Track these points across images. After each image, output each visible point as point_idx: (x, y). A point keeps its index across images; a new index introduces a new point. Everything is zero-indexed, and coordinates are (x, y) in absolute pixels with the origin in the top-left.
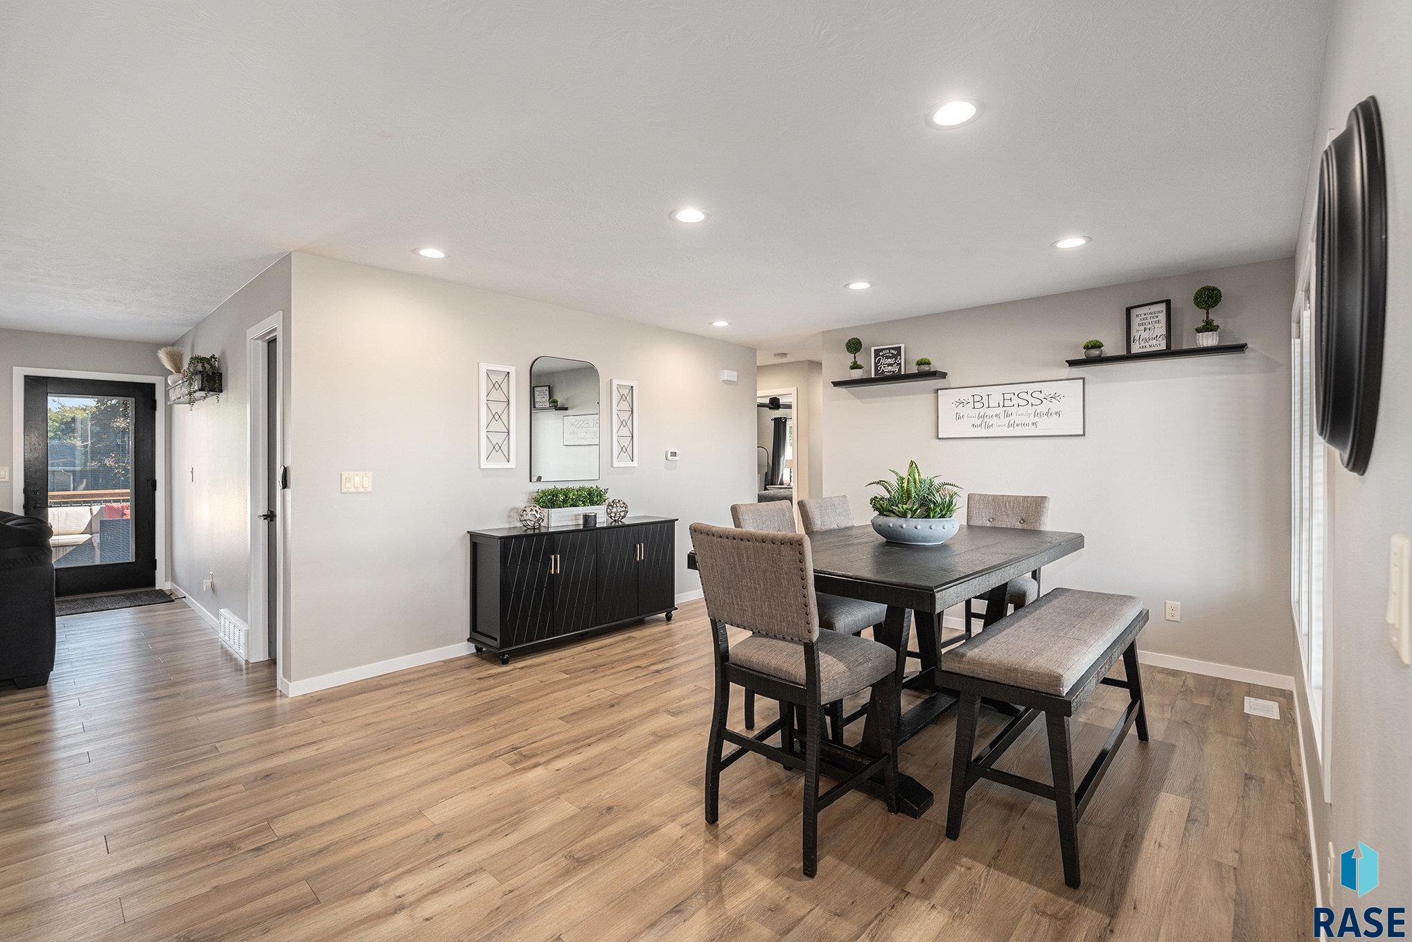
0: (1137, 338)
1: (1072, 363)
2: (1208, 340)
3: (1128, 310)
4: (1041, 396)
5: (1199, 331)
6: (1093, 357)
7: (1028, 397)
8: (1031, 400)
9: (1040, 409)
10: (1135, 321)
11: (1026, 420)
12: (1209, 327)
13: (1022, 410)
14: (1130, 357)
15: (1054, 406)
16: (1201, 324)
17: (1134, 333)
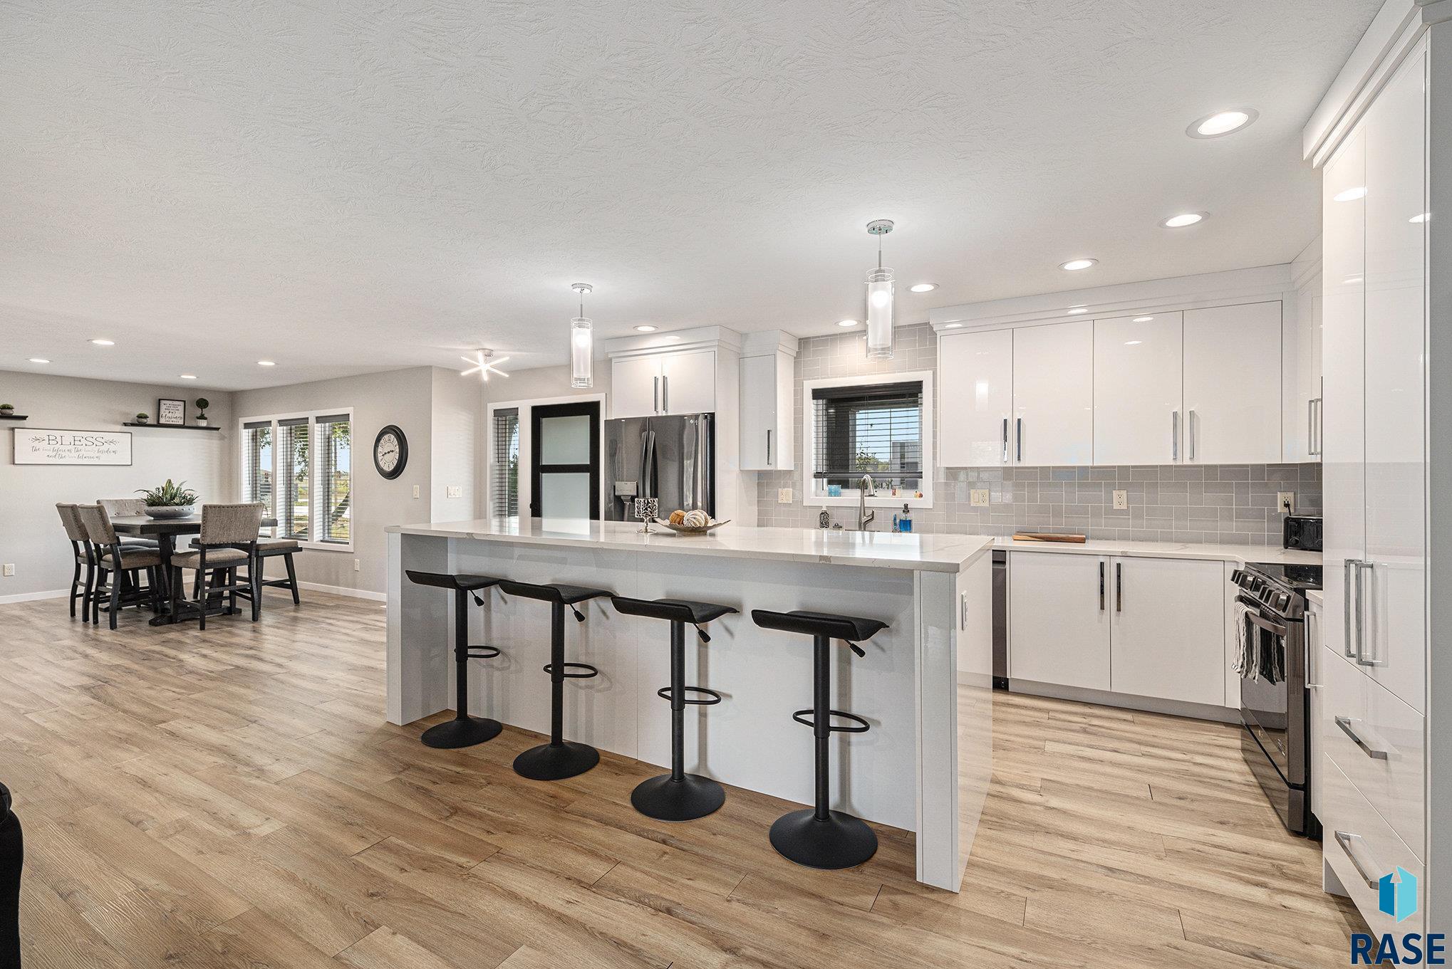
0: (164, 415)
1: (125, 424)
2: (203, 423)
3: (160, 400)
4: (103, 441)
5: (198, 418)
6: (140, 422)
7: (93, 440)
8: (96, 442)
9: (102, 448)
10: (163, 407)
11: (91, 454)
12: (202, 417)
13: (87, 448)
14: (159, 425)
15: (112, 447)
16: (199, 415)
17: (162, 412)
